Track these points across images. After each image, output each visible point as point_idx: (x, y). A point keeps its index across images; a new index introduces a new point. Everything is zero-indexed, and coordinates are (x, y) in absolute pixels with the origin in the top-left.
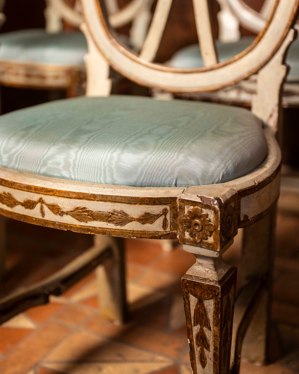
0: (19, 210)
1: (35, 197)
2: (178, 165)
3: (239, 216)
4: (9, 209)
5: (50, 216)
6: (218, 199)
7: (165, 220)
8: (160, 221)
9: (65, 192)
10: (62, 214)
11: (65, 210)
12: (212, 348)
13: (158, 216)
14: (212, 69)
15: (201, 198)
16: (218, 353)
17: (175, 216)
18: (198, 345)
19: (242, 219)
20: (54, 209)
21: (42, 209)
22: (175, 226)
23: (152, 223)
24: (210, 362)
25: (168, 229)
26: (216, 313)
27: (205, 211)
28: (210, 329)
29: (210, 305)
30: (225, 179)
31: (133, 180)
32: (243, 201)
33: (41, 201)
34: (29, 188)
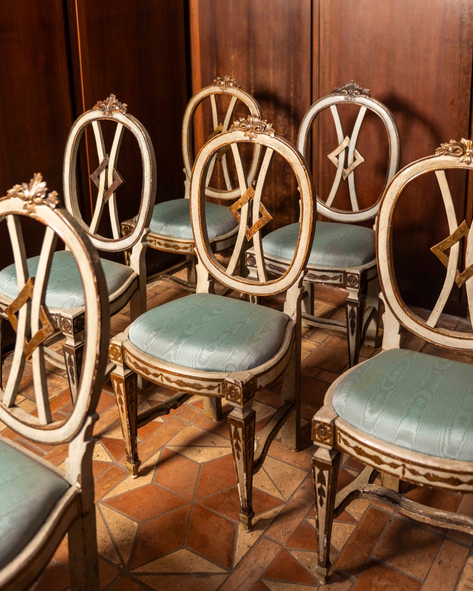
0: (151, 377)
1: (159, 372)
2: (226, 361)
3: (256, 386)
4: (146, 375)
5: (165, 382)
6: (242, 382)
7: (219, 389)
8: (217, 389)
9: (173, 372)
10: (171, 382)
11: (173, 381)
12: (242, 451)
13: (216, 387)
15: (235, 381)
16: (245, 453)
17: (224, 387)
18: (236, 449)
19: (258, 387)
20: (168, 379)
21: (162, 378)
22: (224, 392)
23: (213, 390)
24: (241, 457)
25: (221, 393)
26: (243, 434)
27: (236, 387)
28: (240, 441)
29: (240, 430)
30: (250, 368)
31: (205, 367)
32: (258, 379)
33: (161, 374)
34: (156, 368)
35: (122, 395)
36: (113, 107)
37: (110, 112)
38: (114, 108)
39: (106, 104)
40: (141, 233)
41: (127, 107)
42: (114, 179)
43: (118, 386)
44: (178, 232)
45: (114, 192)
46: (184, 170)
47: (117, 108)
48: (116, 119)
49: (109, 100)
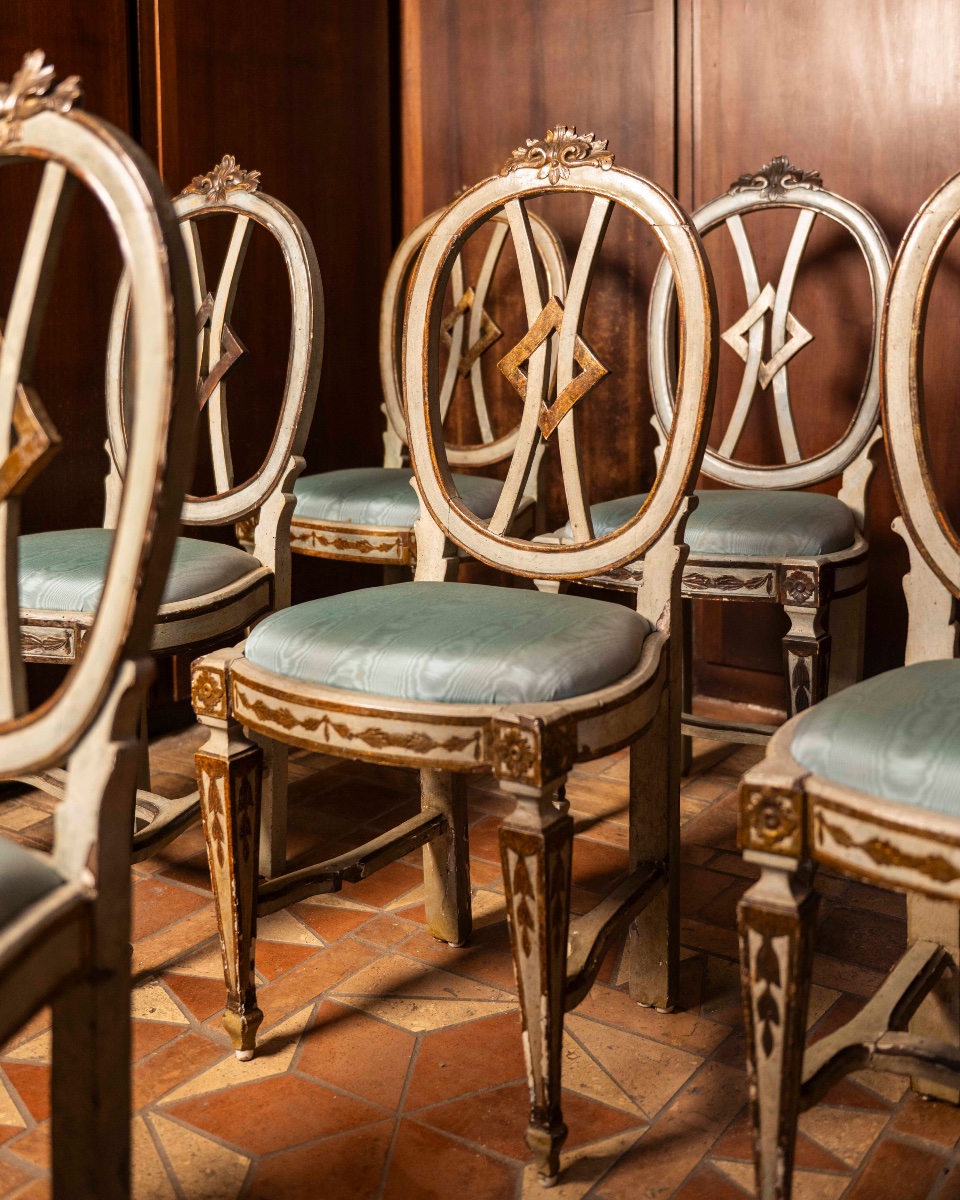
0: (298, 732)
1: (318, 714)
2: (497, 677)
3: (575, 747)
4: (286, 731)
5: (336, 740)
6: (540, 720)
7: (477, 748)
8: (471, 748)
9: (356, 708)
10: (351, 736)
11: (354, 732)
12: (537, 927)
13: (468, 742)
14: (583, 548)
15: (521, 718)
16: (544, 933)
17: (490, 742)
18: (520, 923)
19: (580, 750)
20: (342, 730)
21: (326, 730)
22: (489, 755)
23: (461, 749)
24: (535, 948)
25: (481, 760)
26: (540, 875)
27: (524, 735)
28: (533, 898)
29: (532, 863)
30: (559, 696)
31: (440, 694)
32: (582, 726)
33: (326, 719)
34: (312, 703)
35: (221, 812)
36: (228, 181)
37: (221, 194)
38: (230, 183)
39: (213, 178)
40: (283, 469)
41: (259, 178)
42: (223, 350)
43: (213, 786)
44: (367, 514)
45: (222, 380)
46: (383, 407)
47: (236, 182)
48: (235, 207)
49: (219, 170)
